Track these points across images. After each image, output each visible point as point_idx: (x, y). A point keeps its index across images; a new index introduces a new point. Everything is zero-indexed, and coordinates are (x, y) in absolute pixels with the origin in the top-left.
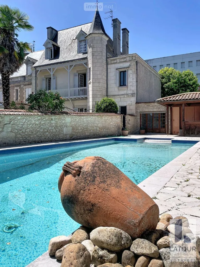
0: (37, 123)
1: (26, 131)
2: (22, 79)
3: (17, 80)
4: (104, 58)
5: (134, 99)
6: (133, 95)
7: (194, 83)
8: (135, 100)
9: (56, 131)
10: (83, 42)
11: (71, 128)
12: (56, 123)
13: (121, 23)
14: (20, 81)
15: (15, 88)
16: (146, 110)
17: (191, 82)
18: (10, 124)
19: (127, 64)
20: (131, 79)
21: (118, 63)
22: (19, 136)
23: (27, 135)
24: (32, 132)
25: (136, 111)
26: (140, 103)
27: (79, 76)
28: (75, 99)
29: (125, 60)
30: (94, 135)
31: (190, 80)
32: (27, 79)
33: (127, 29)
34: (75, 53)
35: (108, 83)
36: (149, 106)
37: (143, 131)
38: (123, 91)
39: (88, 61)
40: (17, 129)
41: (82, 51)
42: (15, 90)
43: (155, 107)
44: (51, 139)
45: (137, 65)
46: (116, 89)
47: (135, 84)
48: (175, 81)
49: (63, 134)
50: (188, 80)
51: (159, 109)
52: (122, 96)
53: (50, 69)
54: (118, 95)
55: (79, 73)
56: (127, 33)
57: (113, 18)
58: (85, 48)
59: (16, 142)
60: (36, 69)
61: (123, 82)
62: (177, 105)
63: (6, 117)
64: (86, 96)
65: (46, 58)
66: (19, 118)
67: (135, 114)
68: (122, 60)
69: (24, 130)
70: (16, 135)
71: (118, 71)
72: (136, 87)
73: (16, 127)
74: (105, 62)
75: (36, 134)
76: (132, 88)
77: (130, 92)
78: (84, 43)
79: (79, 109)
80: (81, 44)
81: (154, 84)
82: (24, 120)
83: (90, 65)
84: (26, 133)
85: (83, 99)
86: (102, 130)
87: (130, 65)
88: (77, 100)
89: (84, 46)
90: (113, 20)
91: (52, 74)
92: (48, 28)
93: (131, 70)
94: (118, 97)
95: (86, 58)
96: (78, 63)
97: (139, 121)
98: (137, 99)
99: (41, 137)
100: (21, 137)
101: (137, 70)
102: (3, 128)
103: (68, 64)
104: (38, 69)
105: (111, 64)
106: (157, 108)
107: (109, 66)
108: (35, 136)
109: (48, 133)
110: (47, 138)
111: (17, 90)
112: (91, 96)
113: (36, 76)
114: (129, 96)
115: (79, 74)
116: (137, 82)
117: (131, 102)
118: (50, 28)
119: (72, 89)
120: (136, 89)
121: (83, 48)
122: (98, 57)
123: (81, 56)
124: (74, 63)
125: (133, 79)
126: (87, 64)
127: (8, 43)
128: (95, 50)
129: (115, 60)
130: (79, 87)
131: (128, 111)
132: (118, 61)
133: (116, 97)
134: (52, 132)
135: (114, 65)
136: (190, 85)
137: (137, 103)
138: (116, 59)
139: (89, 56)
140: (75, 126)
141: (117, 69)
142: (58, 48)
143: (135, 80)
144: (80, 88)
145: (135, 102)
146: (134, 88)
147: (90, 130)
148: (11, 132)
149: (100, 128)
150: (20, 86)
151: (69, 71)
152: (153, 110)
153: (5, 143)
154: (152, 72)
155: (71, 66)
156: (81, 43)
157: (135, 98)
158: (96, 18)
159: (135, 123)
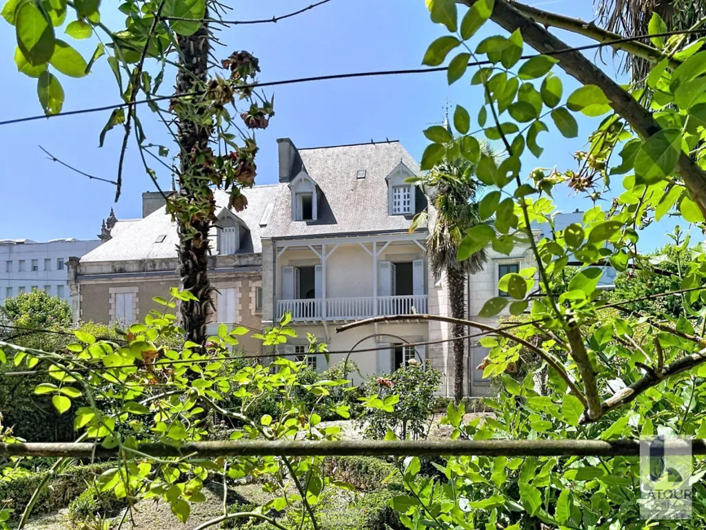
10: (402, 190)
19: (517, 251)
27: (391, 268)
32: (221, 264)
41: (399, 209)
53: (319, 248)
55: (395, 260)
58: (408, 204)
60: (276, 244)
65: (294, 217)
78: (405, 191)
79: (392, 344)
80: (397, 194)
87: (525, 253)
89: (405, 198)
91: (324, 258)
92: (280, 141)
95: (426, 230)
96: (404, 237)
103: (374, 241)
104: (279, 244)
113: (273, 262)
115: (391, 263)
118: (289, 141)
121: (402, 203)
124: (390, 239)
126: (424, 242)
130: (392, 295)
141: (493, 259)
144: (396, 297)
151: (374, 255)
155: (380, 245)
156: (395, 192)
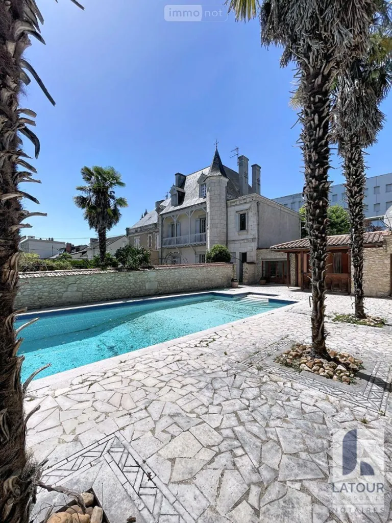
0: (110, 280)
1: (95, 290)
2: (154, 226)
3: (150, 227)
4: (224, 201)
5: (254, 245)
6: (253, 240)
7: (343, 221)
8: (257, 245)
9: (136, 287)
10: (205, 185)
11: (157, 283)
12: (136, 278)
13: (248, 160)
14: (151, 229)
15: (149, 235)
16: (268, 257)
17: (339, 220)
18: (75, 284)
19: (247, 206)
20: (252, 222)
21: (239, 205)
22: (86, 294)
23: (96, 293)
24: (104, 290)
25: (257, 258)
26: (262, 249)
27: (200, 221)
28: (195, 246)
29: (245, 201)
30: (191, 288)
31: (337, 218)
33: (257, 166)
34: (198, 197)
35: (228, 228)
37: (264, 281)
38: (243, 235)
39: (206, 205)
40: (83, 288)
41: (203, 195)
42: (148, 238)
43: (278, 254)
44: (129, 295)
45: (258, 206)
46: (237, 234)
47: (256, 228)
49: (145, 289)
50: (335, 218)
51: (283, 256)
52: (242, 242)
53: (174, 216)
54: (239, 240)
55: (201, 217)
56: (258, 170)
57: (239, 156)
59: (82, 300)
60: (163, 217)
61: (243, 226)
63: (70, 278)
64: (204, 242)
65: (172, 205)
66: (87, 277)
67: (256, 262)
68: (242, 202)
69: (93, 288)
70: (83, 294)
71: (238, 214)
72: (256, 231)
73: (83, 286)
74: (224, 204)
75: (108, 291)
76: (252, 232)
77: (250, 237)
79: (200, 255)
81: (288, 224)
82: (93, 279)
83: (208, 210)
84: (95, 291)
85: (202, 245)
86: (203, 282)
87: (250, 207)
88: (196, 246)
89: (205, 189)
90: (239, 158)
91: (175, 220)
92: (176, 175)
93: (251, 212)
94: (238, 242)
95: (205, 202)
96: (199, 208)
97: (260, 269)
98: (258, 245)
99: (115, 294)
100: (89, 296)
101: (258, 211)
102: (67, 288)
103: (189, 210)
105: (231, 206)
107: (229, 209)
108: (107, 293)
109: (123, 290)
110: (123, 294)
111: (150, 237)
112: (209, 242)
113: (162, 224)
114: (249, 241)
115: (200, 219)
116: (258, 225)
117: (252, 248)
118: (178, 174)
119: (194, 235)
120: (257, 233)
122: (216, 201)
123: (202, 200)
124: (194, 209)
125: (254, 222)
126: (205, 208)
127: (103, 201)
128: (213, 193)
129: (234, 202)
130: (200, 232)
131: (249, 259)
132: (238, 203)
133: (236, 242)
134: (131, 288)
135: (233, 207)
136: (337, 223)
137: (259, 248)
138: (236, 201)
139: (207, 200)
140: (162, 280)
141: (237, 212)
142: (183, 194)
143: (256, 223)
144: (201, 234)
145: (256, 248)
146: (255, 232)
147: (184, 283)
148: (77, 291)
149: (199, 281)
150: (152, 233)
151: (190, 217)
153: (70, 302)
154: (286, 211)
155: (192, 212)
156: (202, 187)
157: (256, 243)
158: (215, 160)
159: (256, 272)
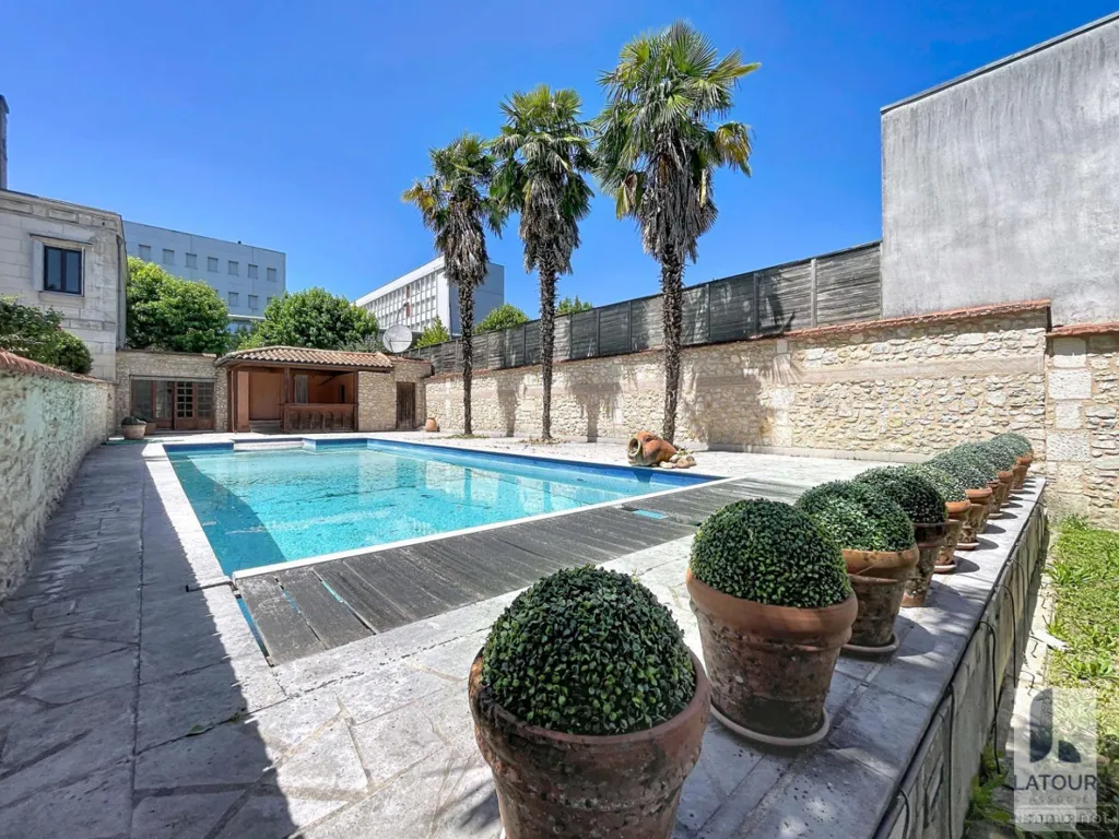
6: (105, 325)
8: (114, 340)
16: (153, 372)
19: (85, 235)
20: (99, 280)
21: (43, 218)
25: (117, 373)
29: (74, 218)
36: (165, 362)
38: (65, 307)
43: (184, 367)
46: (30, 296)
47: (114, 297)
48: (174, 301)
50: (207, 308)
51: (196, 371)
62: (244, 368)
68: (60, 216)
71: (39, 244)
72: (115, 302)
76: (101, 305)
77: (93, 316)
87: (93, 241)
93: (100, 253)
97: (127, 398)
98: (119, 338)
106: (188, 370)
114: (89, 326)
117: (100, 345)
120: (115, 309)
125: (106, 281)
132: (38, 211)
137: (120, 349)
141: (34, 236)
143: (114, 286)
145: (113, 347)
146: (110, 307)
152: (177, 374)
157: (114, 334)
